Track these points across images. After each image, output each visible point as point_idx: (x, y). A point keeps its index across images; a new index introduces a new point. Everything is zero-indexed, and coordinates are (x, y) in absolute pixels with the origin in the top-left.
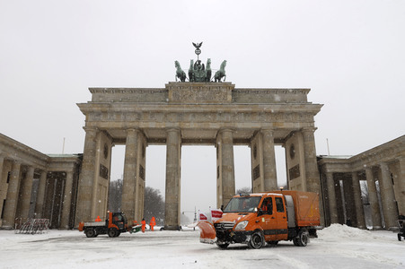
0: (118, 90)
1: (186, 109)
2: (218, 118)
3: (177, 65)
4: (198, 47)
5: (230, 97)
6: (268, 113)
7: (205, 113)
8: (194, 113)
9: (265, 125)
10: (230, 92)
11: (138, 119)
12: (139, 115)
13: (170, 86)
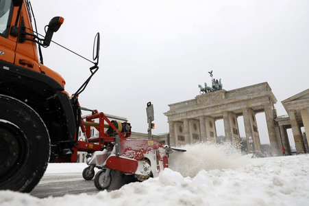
0: (178, 103)
1: (204, 107)
2: (220, 108)
3: (200, 86)
4: (211, 73)
5: (224, 97)
6: (243, 100)
7: (213, 107)
8: (209, 108)
9: (243, 107)
10: (223, 94)
11: (187, 115)
12: (187, 113)
13: (198, 97)
